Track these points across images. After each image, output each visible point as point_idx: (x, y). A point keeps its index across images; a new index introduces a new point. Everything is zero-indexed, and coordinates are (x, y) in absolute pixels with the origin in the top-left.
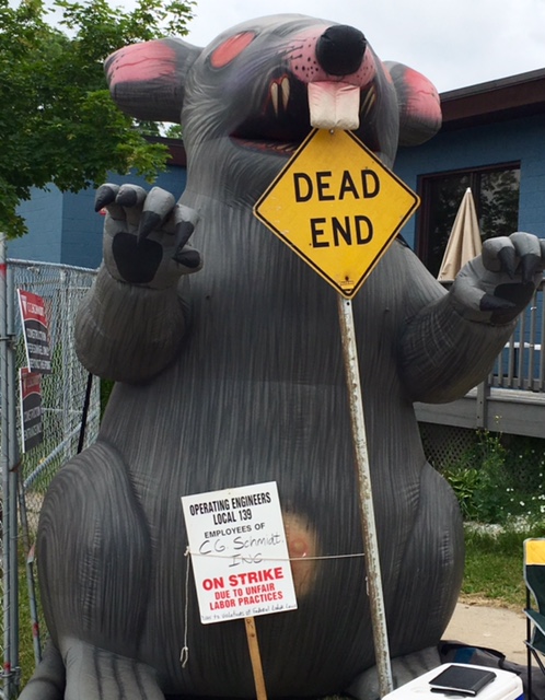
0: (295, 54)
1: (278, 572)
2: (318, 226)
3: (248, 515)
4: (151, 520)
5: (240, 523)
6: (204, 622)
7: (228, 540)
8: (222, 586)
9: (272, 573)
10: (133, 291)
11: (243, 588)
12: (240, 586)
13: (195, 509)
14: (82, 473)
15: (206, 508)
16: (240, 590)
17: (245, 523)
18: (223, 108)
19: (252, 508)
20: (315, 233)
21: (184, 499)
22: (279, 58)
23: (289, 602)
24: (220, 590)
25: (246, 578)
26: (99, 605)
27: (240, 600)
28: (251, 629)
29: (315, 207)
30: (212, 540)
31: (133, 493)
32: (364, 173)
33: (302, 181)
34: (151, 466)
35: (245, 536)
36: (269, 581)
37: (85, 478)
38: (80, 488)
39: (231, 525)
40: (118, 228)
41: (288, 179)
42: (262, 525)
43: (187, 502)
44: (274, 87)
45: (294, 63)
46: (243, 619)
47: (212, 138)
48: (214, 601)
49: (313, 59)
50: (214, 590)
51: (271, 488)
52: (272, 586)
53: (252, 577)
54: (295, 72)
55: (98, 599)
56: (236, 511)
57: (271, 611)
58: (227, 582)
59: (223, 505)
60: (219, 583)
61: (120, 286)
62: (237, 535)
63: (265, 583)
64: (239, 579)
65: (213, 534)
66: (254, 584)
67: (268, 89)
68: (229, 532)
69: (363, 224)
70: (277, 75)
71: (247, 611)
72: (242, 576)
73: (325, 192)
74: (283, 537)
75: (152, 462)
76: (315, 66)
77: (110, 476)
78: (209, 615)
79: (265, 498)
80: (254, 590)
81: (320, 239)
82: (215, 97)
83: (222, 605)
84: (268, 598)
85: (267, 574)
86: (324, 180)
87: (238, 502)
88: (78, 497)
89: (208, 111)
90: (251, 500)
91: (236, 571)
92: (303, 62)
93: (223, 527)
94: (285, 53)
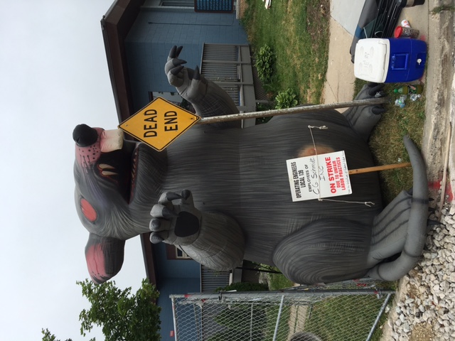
0: (87, 160)
1: (327, 159)
2: (168, 128)
3: (301, 172)
4: (308, 220)
5: (305, 175)
6: (351, 193)
7: (313, 181)
8: (334, 184)
9: (328, 162)
10: (204, 228)
11: (335, 174)
12: (334, 176)
13: (298, 196)
14: (290, 261)
15: (298, 190)
16: (336, 176)
17: (305, 173)
18: (115, 208)
19: (298, 170)
20: (171, 129)
21: (294, 201)
22: (90, 171)
23: (341, 155)
24: (336, 185)
25: (330, 173)
26: (351, 242)
27: (341, 176)
28: (354, 172)
29: (160, 130)
30: (313, 188)
31: (296, 232)
32: (145, 114)
33: (147, 135)
34: (283, 224)
35: (311, 173)
36: (332, 163)
37: (292, 258)
38: (297, 259)
39: (306, 180)
40: (173, 234)
41: (147, 140)
42: (306, 166)
43: (295, 199)
44: (104, 173)
45: (92, 160)
46: (350, 175)
47: (129, 214)
48: (341, 188)
49: (89, 148)
50: (336, 188)
51: (289, 162)
52: (333, 162)
53: (329, 171)
54: (96, 159)
55: (350, 243)
56: (299, 177)
57: (346, 162)
58: (332, 182)
59: (296, 183)
60: (332, 186)
61: (202, 235)
62: (310, 177)
63: (332, 165)
64: (331, 176)
65: (310, 188)
66: (333, 170)
67: (105, 178)
68: (309, 180)
69: (167, 114)
70: (98, 171)
71: (346, 173)
72: (329, 175)
73: (153, 126)
74: (312, 157)
75: (281, 225)
76: (93, 147)
77: (291, 245)
78: (347, 190)
79: (294, 164)
80: (336, 170)
81: (174, 128)
82: (110, 213)
83: (343, 185)
84: (339, 164)
85: (328, 164)
86: (148, 127)
87: (295, 176)
88: (302, 260)
89: (117, 217)
90: (294, 170)
91: (327, 177)
92: (90, 154)
93: (307, 183)
94: (87, 168)
